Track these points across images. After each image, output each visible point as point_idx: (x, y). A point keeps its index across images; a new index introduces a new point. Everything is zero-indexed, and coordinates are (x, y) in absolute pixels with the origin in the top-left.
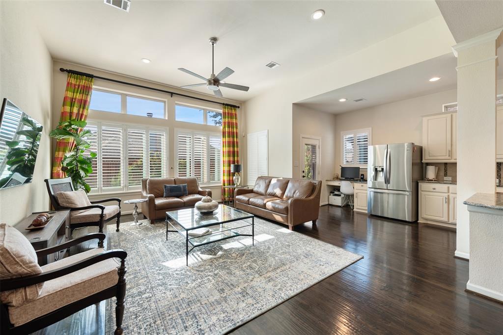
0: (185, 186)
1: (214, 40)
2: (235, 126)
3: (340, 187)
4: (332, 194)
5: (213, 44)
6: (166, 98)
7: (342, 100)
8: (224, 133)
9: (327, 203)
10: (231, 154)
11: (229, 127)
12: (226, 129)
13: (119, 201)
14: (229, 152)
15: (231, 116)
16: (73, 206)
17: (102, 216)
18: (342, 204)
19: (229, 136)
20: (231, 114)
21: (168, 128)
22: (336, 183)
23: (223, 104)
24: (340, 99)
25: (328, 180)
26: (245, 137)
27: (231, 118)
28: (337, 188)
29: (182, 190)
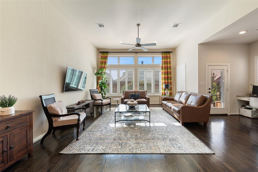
0: (139, 94)
1: (138, 25)
2: (169, 63)
3: (249, 101)
4: (243, 108)
5: (138, 27)
6: (134, 55)
7: (243, 33)
8: (162, 67)
9: (238, 113)
10: (166, 79)
11: (165, 64)
12: (164, 65)
13: (110, 99)
14: (165, 78)
15: (167, 58)
16: (96, 99)
17: (102, 103)
18: (252, 117)
19: (165, 69)
20: (167, 56)
21: (134, 68)
22: (246, 99)
23: (162, 52)
24: (240, 32)
25: (238, 96)
26: (175, 69)
27: (167, 59)
28: (248, 103)
29: (137, 96)
